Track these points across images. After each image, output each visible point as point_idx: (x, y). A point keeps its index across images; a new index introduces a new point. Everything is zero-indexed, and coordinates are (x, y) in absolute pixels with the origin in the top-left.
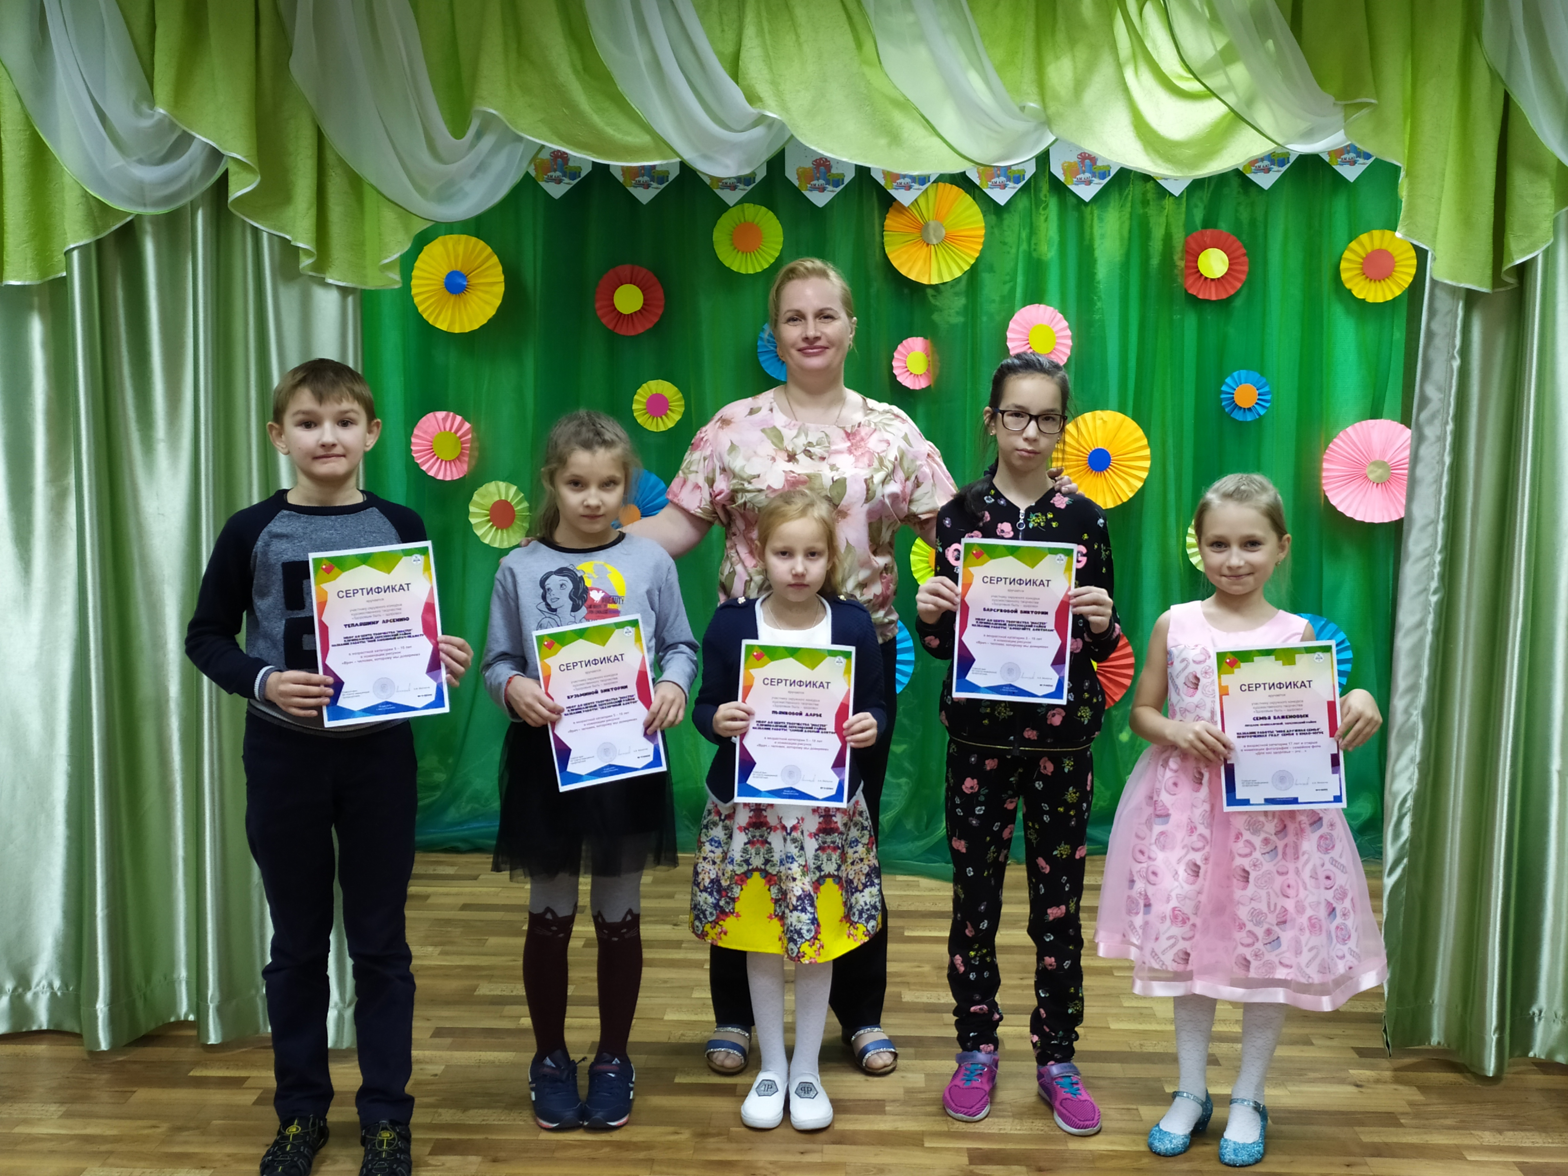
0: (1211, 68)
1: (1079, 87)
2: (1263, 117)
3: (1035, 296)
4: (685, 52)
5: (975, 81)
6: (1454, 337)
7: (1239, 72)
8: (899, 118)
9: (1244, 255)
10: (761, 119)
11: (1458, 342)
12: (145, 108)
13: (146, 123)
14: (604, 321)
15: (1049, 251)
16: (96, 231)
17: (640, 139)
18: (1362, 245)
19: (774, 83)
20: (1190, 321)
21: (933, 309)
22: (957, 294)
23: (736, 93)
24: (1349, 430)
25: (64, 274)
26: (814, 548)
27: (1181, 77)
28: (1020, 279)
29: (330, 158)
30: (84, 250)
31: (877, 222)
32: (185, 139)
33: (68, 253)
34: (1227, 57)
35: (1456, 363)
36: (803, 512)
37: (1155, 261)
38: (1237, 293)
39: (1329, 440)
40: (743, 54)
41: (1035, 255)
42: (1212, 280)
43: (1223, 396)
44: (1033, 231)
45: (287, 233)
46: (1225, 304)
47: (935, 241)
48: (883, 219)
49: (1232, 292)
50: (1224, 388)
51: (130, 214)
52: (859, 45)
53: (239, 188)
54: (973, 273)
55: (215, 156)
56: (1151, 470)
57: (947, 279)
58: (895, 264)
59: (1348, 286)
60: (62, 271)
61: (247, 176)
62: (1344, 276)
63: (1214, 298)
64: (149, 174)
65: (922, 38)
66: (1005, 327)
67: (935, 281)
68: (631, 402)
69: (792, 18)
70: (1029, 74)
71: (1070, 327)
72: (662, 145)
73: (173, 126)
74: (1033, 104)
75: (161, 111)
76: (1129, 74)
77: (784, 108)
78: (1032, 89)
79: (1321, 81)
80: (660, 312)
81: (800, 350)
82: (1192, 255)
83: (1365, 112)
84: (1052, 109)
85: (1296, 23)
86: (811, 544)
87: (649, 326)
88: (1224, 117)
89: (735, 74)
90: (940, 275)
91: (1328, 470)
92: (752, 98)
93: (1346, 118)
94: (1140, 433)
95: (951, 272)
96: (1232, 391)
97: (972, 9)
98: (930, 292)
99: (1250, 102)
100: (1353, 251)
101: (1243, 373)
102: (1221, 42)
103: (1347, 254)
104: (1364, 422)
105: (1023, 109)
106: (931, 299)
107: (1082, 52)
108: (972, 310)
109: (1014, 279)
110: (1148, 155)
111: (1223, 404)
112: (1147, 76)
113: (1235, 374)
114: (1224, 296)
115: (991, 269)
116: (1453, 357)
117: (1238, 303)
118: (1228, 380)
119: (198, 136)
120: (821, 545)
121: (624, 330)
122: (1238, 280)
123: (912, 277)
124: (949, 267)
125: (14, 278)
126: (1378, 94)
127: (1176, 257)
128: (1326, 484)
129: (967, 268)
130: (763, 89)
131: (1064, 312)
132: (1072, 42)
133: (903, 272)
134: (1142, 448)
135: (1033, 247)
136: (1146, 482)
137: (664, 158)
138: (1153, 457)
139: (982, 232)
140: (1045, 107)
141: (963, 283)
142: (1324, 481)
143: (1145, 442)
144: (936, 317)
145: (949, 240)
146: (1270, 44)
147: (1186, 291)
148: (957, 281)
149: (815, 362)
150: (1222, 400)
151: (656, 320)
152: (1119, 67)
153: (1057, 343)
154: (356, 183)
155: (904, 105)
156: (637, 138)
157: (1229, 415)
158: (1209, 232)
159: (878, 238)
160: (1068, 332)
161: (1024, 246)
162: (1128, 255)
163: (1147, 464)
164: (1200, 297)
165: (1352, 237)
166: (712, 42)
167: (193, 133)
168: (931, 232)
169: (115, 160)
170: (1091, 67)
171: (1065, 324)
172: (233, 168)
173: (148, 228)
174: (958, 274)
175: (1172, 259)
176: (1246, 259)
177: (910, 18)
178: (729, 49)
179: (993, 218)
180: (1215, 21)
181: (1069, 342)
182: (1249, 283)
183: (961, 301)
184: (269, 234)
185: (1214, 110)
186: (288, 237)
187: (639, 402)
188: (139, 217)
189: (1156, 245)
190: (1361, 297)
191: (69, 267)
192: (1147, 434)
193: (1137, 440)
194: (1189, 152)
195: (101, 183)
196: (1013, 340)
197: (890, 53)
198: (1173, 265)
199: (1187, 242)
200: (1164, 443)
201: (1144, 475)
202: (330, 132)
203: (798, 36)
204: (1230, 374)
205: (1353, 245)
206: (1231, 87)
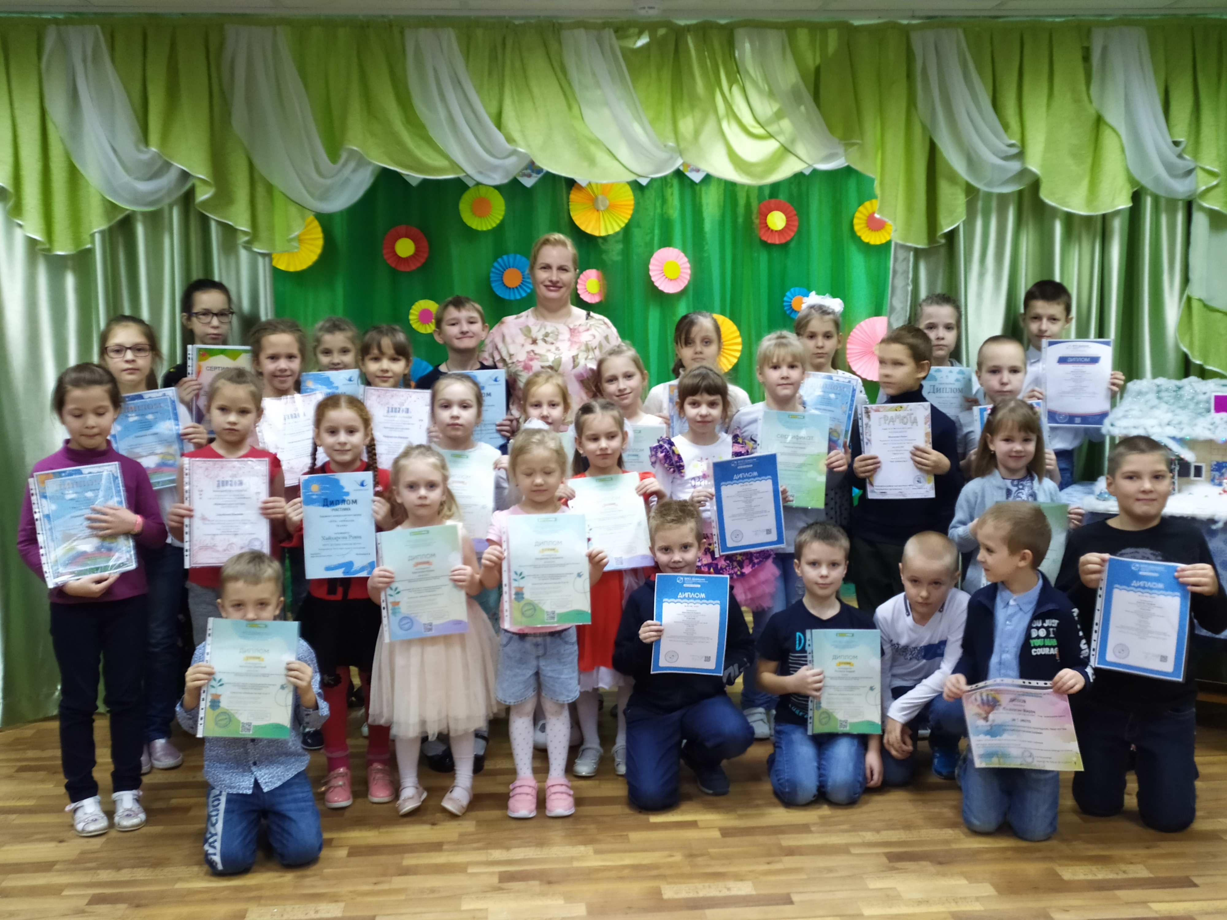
0: (770, 122)
1: (697, 133)
2: (801, 149)
3: (666, 242)
4: (468, 111)
5: (637, 129)
6: (908, 272)
7: (786, 124)
8: (593, 149)
9: (795, 215)
10: (514, 152)
11: (911, 275)
12: (142, 147)
13: (145, 157)
14: (389, 262)
15: (674, 213)
16: (109, 220)
17: (443, 163)
18: (866, 208)
19: (522, 132)
20: (763, 257)
21: (602, 252)
22: (617, 242)
23: (500, 137)
24: (862, 323)
25: (89, 246)
26: (553, 401)
27: (754, 127)
28: (657, 232)
29: (256, 176)
30: (102, 232)
31: (565, 195)
32: (168, 165)
33: (92, 236)
34: (779, 116)
35: (910, 288)
36: (547, 380)
37: (740, 220)
38: (792, 239)
39: (850, 330)
40: (504, 115)
41: (665, 216)
42: (776, 231)
43: (785, 304)
44: (664, 201)
45: (230, 220)
46: (784, 246)
47: (602, 208)
48: (569, 194)
49: (788, 238)
50: (785, 299)
51: (127, 210)
52: (570, 107)
53: (203, 195)
54: (627, 230)
55: (185, 176)
56: (742, 352)
57: (611, 232)
58: (577, 223)
59: (859, 234)
60: (87, 244)
61: (207, 188)
62: (856, 228)
63: (777, 242)
64: (144, 187)
65: (606, 103)
66: (648, 263)
67: (603, 234)
68: (408, 314)
69: (531, 92)
70: (669, 127)
71: (689, 262)
72: (455, 165)
73: (160, 156)
74: (671, 144)
75: (154, 149)
76: (725, 125)
77: (529, 146)
78: (671, 135)
79: (831, 128)
80: (426, 255)
81: (546, 286)
82: (764, 216)
83: (856, 147)
84: (683, 145)
85: (816, 97)
86: (551, 399)
87: (419, 265)
88: (779, 149)
89: (499, 124)
90: (606, 230)
91: (850, 349)
92: (510, 139)
93: (846, 150)
94: (735, 328)
95: (613, 228)
96: (789, 300)
97: (634, 87)
98: (600, 241)
99: (793, 141)
100: (861, 213)
101: (797, 289)
102: (776, 107)
103: (857, 215)
104: (871, 319)
105: (665, 146)
106: (601, 244)
107: (698, 114)
108: (627, 252)
109: (652, 232)
110: (737, 171)
111: (786, 308)
112: (735, 127)
113: (792, 290)
114: (783, 241)
115: (639, 226)
116: (908, 284)
117: (793, 245)
118: (788, 294)
119: (176, 164)
120: (558, 399)
121: (403, 268)
122: (792, 230)
123: (589, 231)
124: (612, 224)
125: (60, 250)
126: (862, 139)
127: (754, 217)
128: (850, 358)
129: (623, 225)
130: (516, 135)
131: (684, 251)
132: (692, 107)
133: (583, 228)
134: (736, 337)
135: (664, 211)
136: (739, 359)
137: (456, 173)
138: (743, 343)
139: (632, 202)
140: (678, 144)
141: (621, 235)
142: (848, 356)
143: (738, 333)
144: (604, 257)
145: (611, 208)
146: (802, 108)
147: (760, 239)
148: (617, 233)
149: (553, 295)
150: (784, 306)
151: (423, 261)
152: (719, 122)
153: (682, 272)
154: (270, 188)
155: (596, 142)
156: (441, 162)
157: (789, 316)
158: (773, 200)
159: (566, 207)
160: (688, 265)
161: (659, 210)
162: (723, 216)
163: (740, 347)
164: (769, 241)
165: (860, 203)
166: (485, 107)
167: (172, 162)
168: (600, 202)
169: (125, 178)
170: (703, 121)
171: (686, 259)
172: (198, 183)
173: (139, 217)
174: (617, 229)
175: (751, 218)
176: (796, 217)
177: (599, 92)
178: (494, 110)
179: (639, 192)
180: (771, 94)
181: (689, 271)
182: (799, 233)
183: (620, 247)
184: (217, 222)
185: (771, 146)
186: (230, 223)
187: (413, 314)
188: (134, 212)
189: (741, 210)
190: (866, 240)
191: (93, 242)
192: (739, 328)
193: (733, 332)
194: (759, 169)
195: (114, 191)
196: (654, 270)
197: (588, 113)
198: (752, 222)
199: (760, 208)
200: (749, 334)
201: (738, 354)
202: (257, 162)
203: (534, 103)
204: (789, 290)
205: (861, 208)
206: (781, 132)
